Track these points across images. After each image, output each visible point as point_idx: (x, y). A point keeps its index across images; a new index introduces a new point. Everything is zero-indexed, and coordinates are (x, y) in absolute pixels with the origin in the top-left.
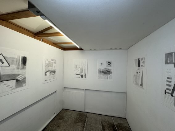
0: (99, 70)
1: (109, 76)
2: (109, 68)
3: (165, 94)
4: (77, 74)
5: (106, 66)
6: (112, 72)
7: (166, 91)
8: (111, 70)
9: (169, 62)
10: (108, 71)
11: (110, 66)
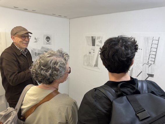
0: (32, 51)
2: (48, 46)
8: (51, 49)
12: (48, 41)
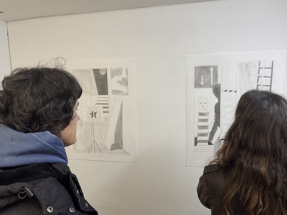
3: (196, 144)
7: (198, 139)
9: (202, 84)
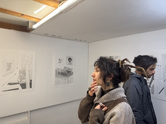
0: (56, 71)
1: (69, 78)
2: (70, 66)
4: (10, 84)
5: (66, 64)
6: (73, 72)
8: (72, 69)
10: (69, 72)
11: (71, 64)
12: (69, 62)
